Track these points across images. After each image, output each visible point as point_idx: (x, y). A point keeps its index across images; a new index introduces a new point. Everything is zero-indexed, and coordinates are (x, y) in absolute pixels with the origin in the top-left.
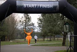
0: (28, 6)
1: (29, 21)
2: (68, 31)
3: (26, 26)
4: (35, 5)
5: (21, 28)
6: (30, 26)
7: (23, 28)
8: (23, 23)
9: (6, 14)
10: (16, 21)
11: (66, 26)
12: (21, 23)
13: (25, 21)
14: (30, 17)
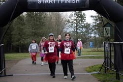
6: (84, 29)
9: (13, 14)
12: (70, 24)
14: (84, 14)
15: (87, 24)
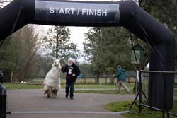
0: (59, 12)
1: (64, 39)
2: (139, 62)
3: (57, 51)
4: (73, 10)
5: (47, 55)
6: (67, 51)
7: (51, 54)
8: (50, 44)
9: (15, 25)
10: (36, 37)
11: (136, 51)
12: (48, 43)
13: (57, 38)
14: (68, 30)
15: (72, 44)
